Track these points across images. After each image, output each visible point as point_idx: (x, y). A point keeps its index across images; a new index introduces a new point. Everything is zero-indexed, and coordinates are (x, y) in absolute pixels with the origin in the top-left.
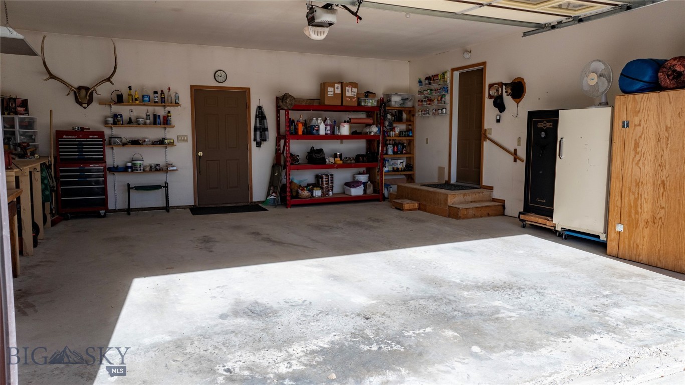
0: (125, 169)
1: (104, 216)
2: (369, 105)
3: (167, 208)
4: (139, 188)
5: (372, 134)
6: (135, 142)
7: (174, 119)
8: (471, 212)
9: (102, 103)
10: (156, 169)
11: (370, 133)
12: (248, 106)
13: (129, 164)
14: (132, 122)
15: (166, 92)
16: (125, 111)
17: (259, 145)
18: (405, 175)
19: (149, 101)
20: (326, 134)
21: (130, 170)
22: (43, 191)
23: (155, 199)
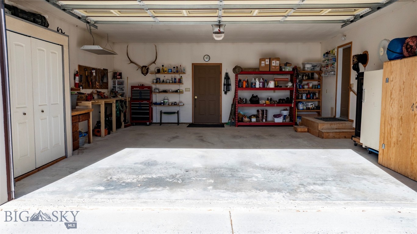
0: (160, 104)
1: (149, 125)
2: (287, 70)
3: (178, 123)
4: (165, 113)
5: (289, 87)
6: (165, 91)
7: (184, 80)
8: (331, 135)
9: (152, 73)
10: (175, 104)
11: (288, 86)
12: (220, 73)
13: (162, 102)
14: (164, 82)
15: (179, 67)
16: (162, 76)
17: (226, 93)
18: (317, 112)
19: (171, 72)
20: (260, 87)
21: (162, 104)
22: (116, 112)
23: (173, 119)
